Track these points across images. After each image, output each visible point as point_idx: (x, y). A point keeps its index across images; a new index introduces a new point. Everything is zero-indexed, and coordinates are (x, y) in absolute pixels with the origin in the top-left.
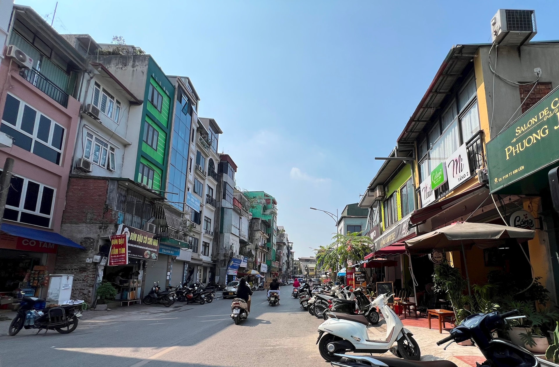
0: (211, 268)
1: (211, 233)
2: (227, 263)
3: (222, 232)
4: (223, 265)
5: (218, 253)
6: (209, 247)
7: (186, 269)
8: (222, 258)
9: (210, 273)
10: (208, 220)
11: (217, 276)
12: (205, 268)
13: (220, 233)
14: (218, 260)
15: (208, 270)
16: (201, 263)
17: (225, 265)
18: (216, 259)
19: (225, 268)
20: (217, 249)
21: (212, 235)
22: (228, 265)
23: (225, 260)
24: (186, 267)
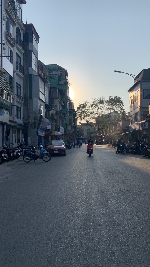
0: (23, 130)
1: (22, 99)
2: (37, 125)
3: (31, 97)
4: (33, 127)
5: (28, 116)
6: (20, 111)
7: (5, 130)
8: (32, 121)
9: (23, 134)
10: (18, 86)
11: (29, 136)
12: (19, 130)
13: (29, 98)
14: (29, 122)
15: (21, 132)
16: (16, 125)
17: (35, 127)
18: (27, 122)
19: (36, 130)
20: (27, 113)
21: (23, 100)
22: (38, 127)
23: (35, 123)
24: (5, 128)
